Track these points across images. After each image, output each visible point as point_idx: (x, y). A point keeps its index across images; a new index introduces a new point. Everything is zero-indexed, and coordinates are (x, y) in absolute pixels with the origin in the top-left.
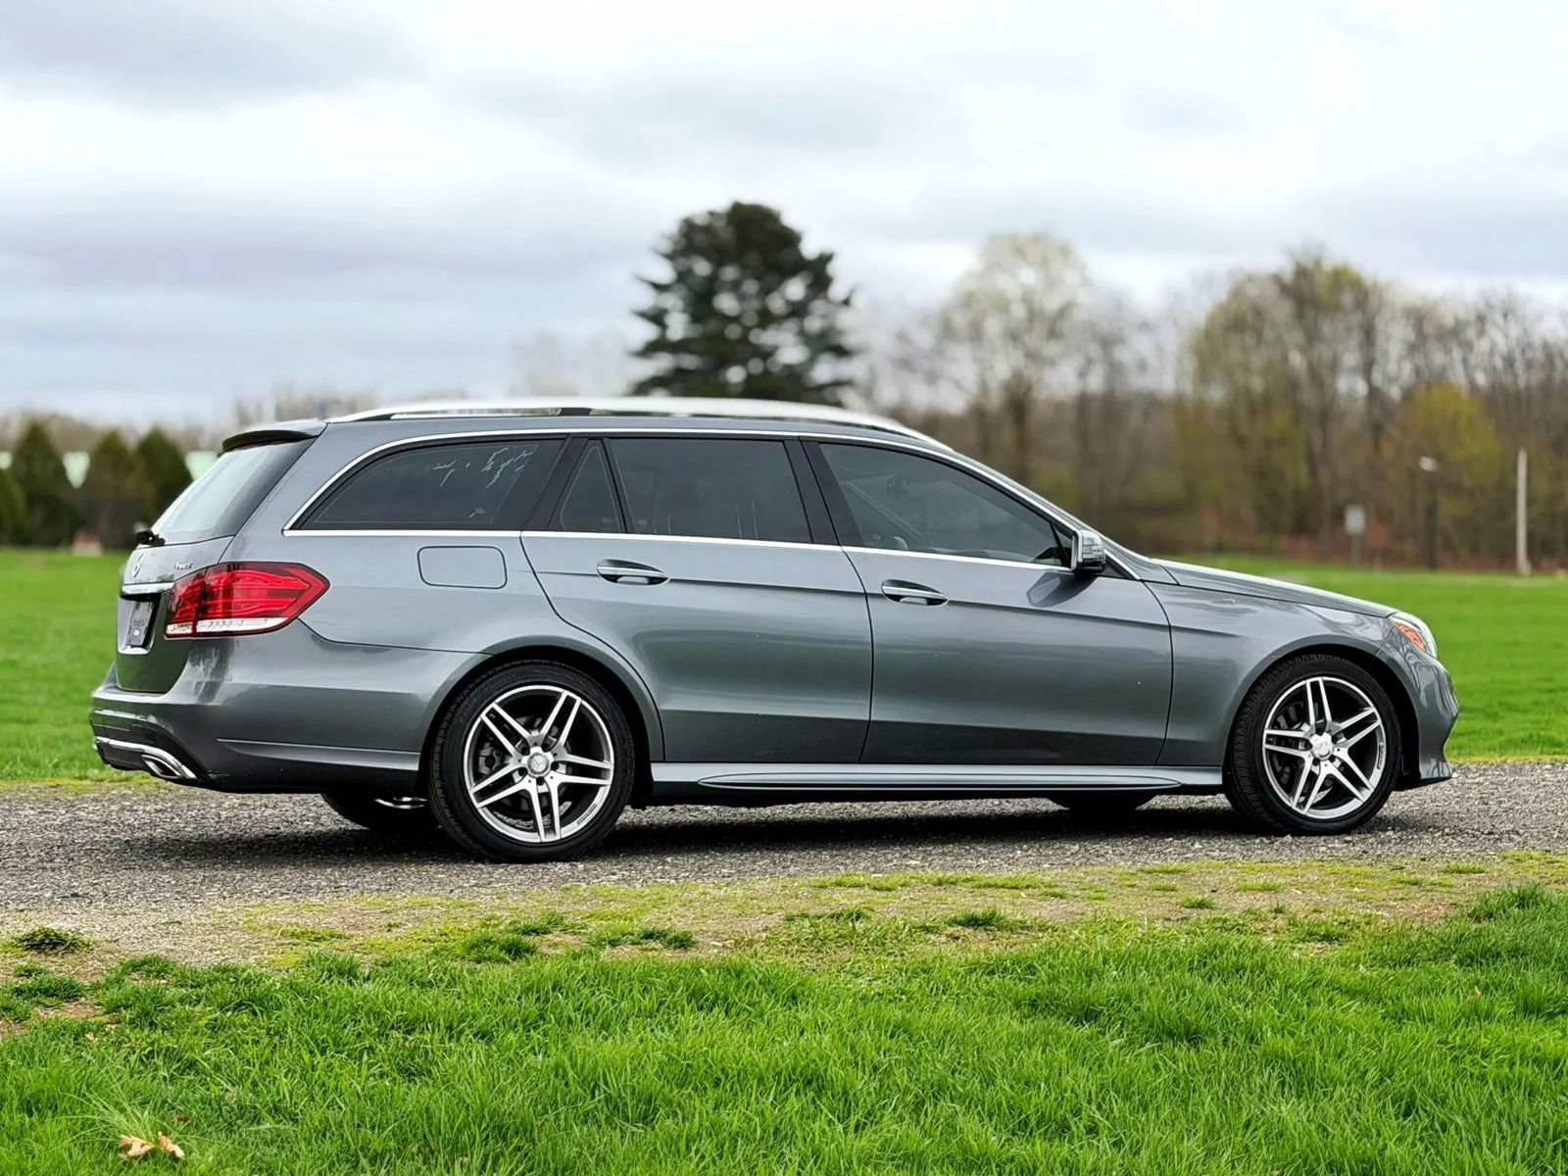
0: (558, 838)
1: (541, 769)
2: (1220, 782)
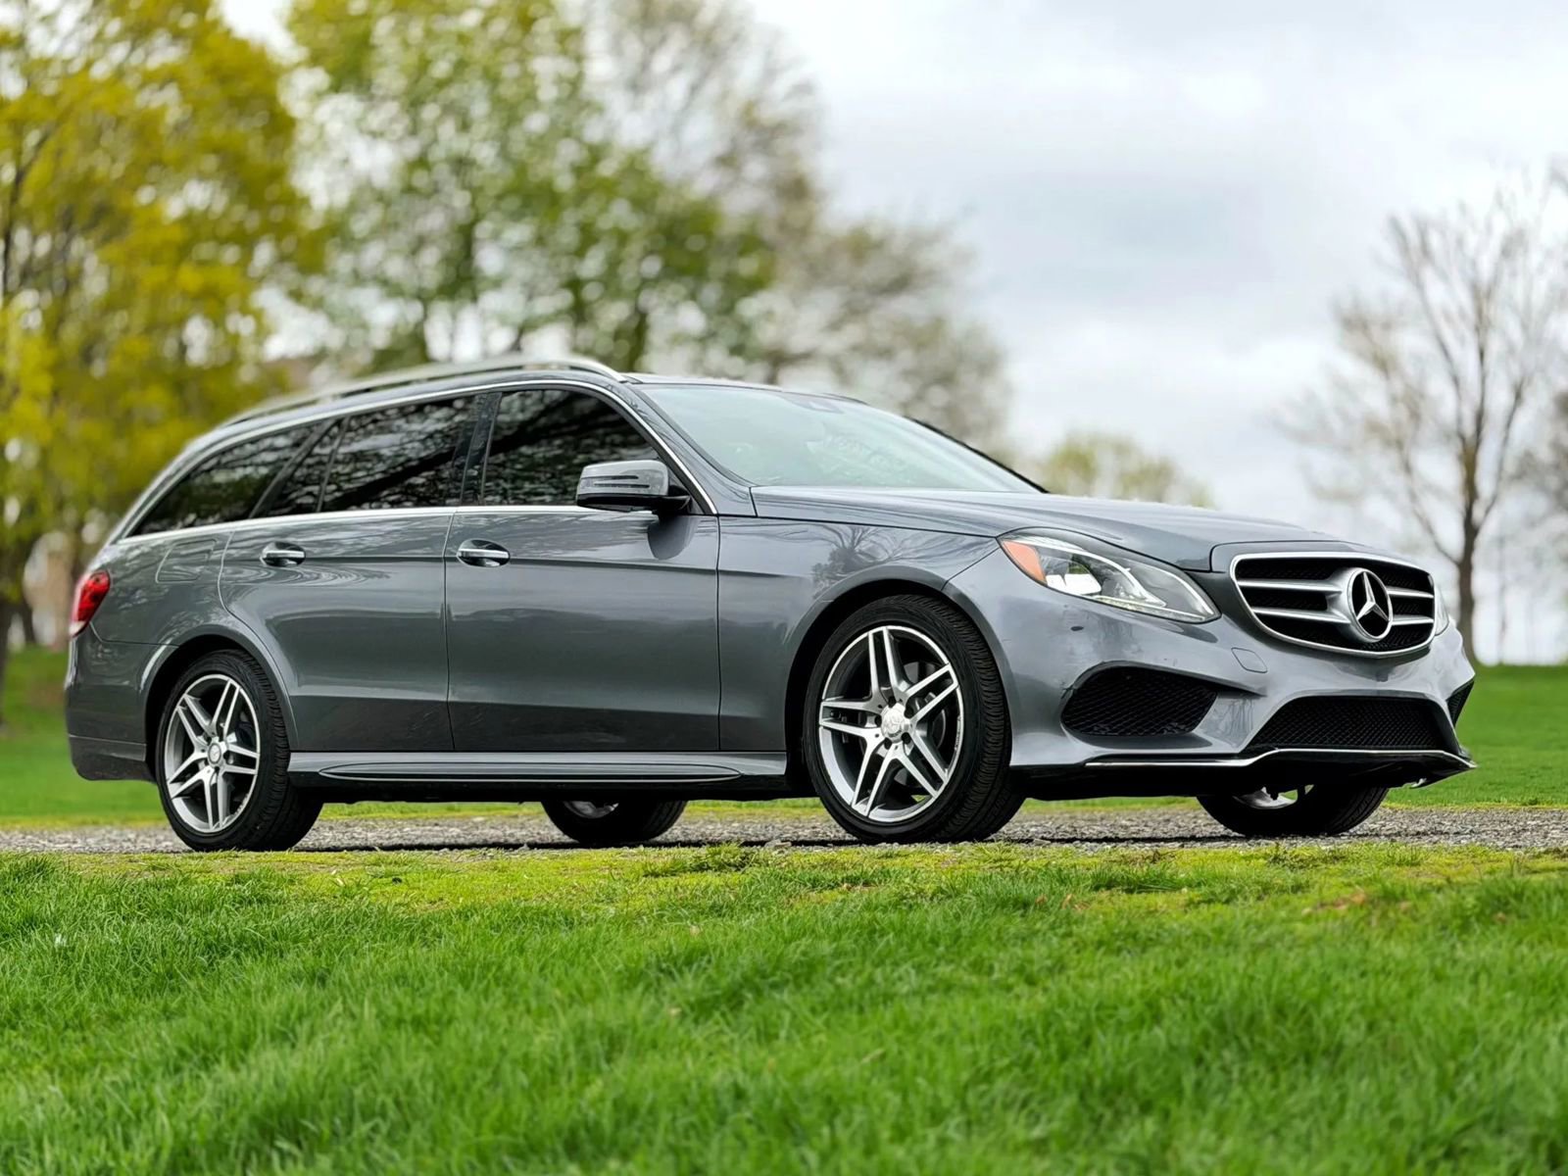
0: (220, 828)
2: (782, 771)
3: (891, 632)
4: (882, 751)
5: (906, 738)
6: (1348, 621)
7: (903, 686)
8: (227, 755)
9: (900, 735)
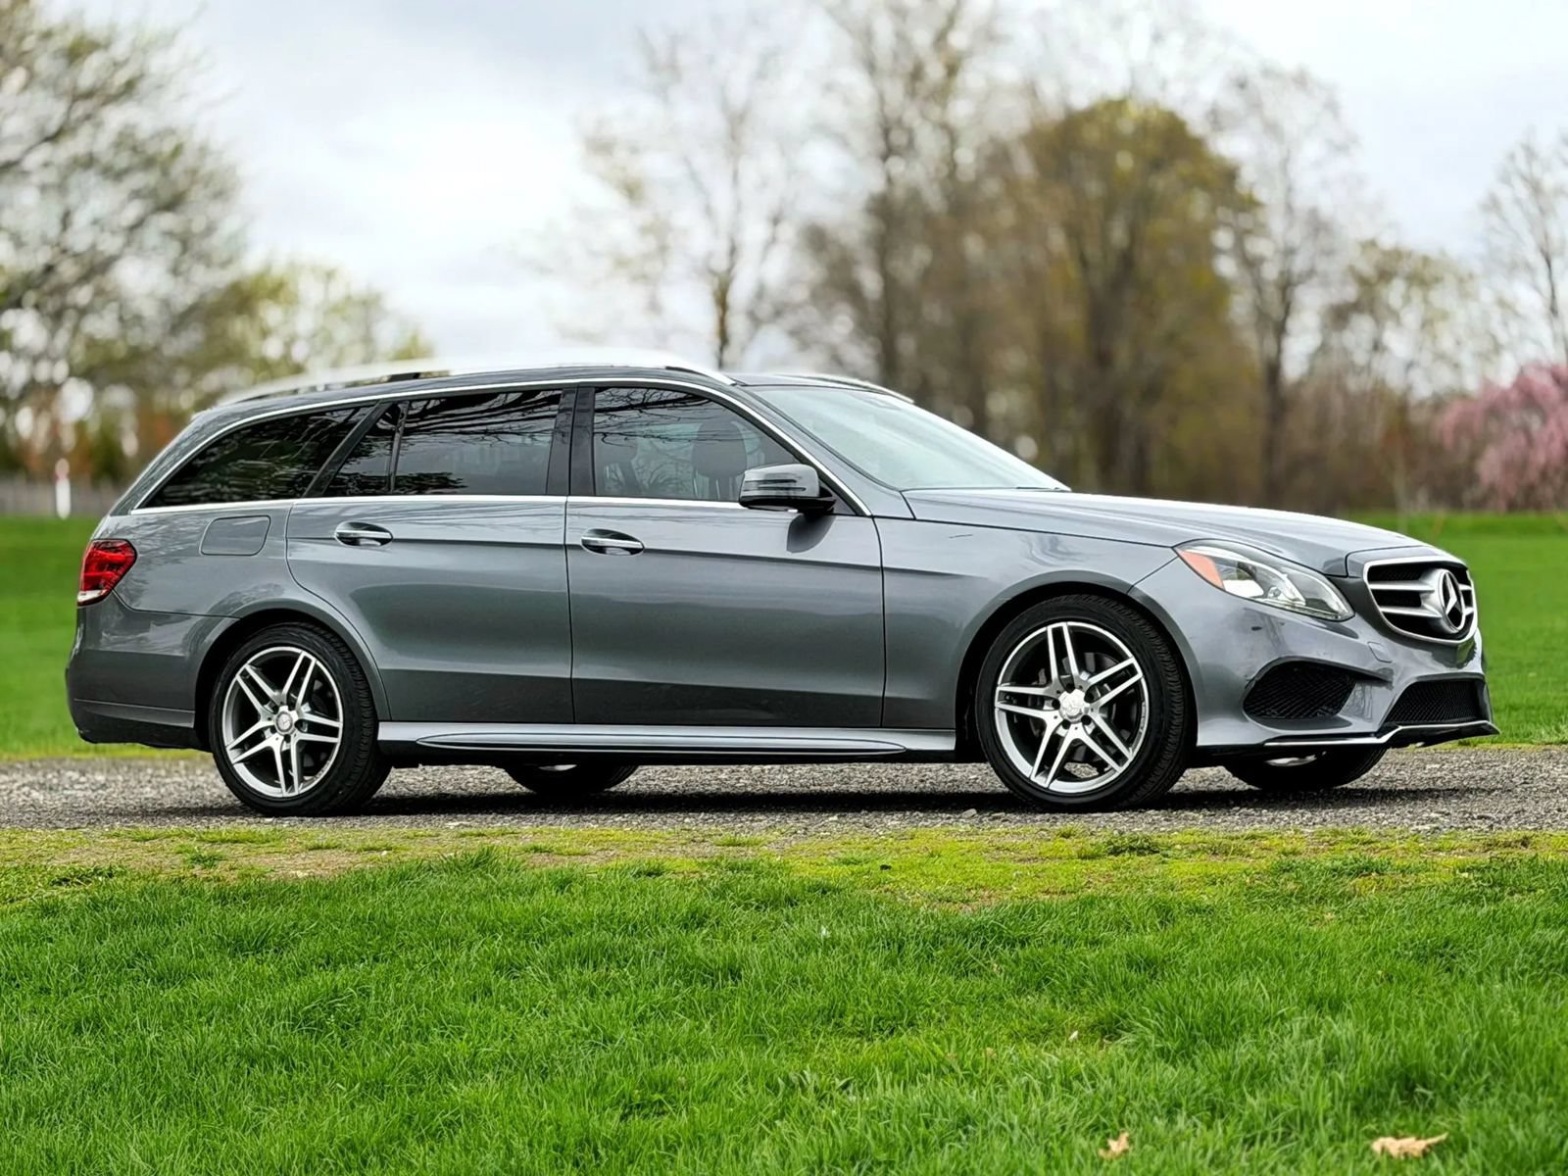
0: (296, 793)
1: (286, 726)
2: (952, 747)
3: (1071, 628)
4: (1061, 732)
5: (1086, 720)
6: (1439, 615)
7: (1084, 676)
8: (299, 724)
9: (1080, 718)
